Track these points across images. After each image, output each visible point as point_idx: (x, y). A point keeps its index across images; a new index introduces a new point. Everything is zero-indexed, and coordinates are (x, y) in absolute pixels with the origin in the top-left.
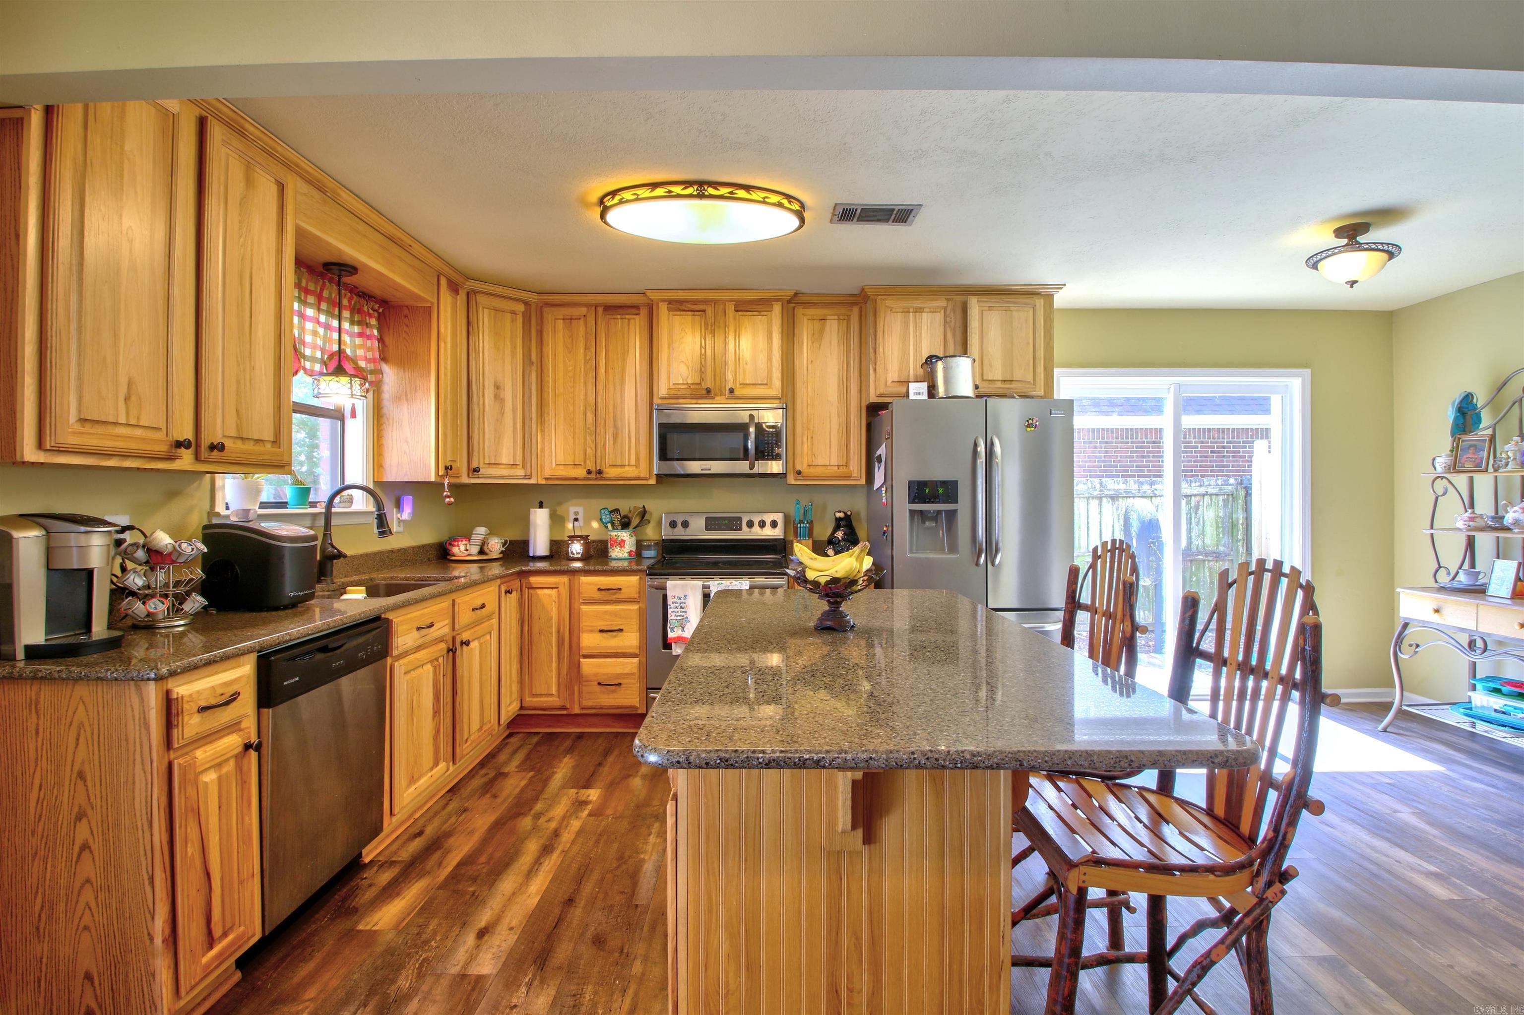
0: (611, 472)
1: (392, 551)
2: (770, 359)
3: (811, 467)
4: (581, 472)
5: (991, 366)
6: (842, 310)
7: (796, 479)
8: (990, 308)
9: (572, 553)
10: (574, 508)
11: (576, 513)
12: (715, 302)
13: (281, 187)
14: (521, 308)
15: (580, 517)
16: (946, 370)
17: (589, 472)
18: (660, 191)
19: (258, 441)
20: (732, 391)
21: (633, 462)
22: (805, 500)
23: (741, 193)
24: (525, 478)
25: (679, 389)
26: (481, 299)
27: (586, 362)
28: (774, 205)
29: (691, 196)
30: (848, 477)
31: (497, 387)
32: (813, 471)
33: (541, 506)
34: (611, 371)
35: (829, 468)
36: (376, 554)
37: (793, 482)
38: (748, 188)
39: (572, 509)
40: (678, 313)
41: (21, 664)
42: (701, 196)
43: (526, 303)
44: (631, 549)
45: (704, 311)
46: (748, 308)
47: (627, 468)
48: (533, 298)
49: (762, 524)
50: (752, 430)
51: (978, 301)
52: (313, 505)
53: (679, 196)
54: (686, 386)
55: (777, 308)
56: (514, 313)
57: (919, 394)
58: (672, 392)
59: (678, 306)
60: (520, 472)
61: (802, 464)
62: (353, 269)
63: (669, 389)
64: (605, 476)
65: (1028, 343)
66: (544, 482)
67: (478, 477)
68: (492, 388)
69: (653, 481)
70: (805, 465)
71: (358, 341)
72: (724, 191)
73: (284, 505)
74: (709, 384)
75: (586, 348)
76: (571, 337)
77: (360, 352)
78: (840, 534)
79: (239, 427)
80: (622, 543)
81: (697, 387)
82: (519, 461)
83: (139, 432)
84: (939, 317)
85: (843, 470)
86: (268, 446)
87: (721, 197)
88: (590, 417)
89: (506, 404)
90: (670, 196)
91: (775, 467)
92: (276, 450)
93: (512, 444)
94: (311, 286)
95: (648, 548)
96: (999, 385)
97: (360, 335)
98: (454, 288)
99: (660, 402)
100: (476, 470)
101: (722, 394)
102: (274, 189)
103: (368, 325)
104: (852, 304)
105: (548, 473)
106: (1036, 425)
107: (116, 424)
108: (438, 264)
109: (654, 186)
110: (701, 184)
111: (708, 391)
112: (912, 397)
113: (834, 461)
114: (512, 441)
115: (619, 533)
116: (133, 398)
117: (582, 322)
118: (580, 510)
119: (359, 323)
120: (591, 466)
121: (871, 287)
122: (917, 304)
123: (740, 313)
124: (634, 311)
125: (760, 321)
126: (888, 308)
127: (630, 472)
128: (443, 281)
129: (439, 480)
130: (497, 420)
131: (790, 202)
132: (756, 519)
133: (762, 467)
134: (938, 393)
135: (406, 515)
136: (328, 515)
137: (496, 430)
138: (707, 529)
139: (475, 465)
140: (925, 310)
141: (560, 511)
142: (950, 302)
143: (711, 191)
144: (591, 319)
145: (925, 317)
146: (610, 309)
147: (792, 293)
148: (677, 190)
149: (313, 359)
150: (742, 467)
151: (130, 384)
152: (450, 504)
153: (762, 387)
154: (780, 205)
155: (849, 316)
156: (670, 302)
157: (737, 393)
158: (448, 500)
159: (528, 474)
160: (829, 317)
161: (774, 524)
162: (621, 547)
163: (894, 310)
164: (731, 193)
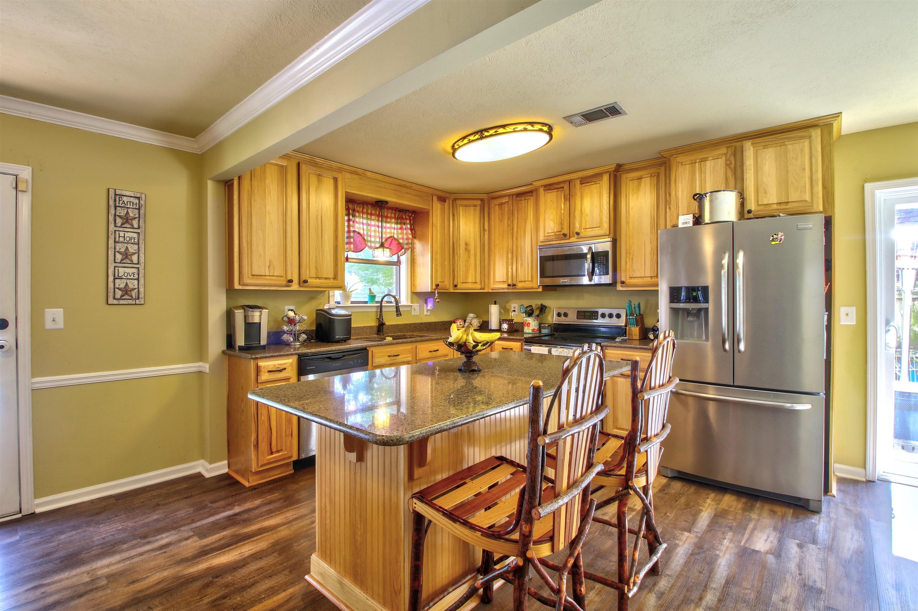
0: (520, 285)
1: (422, 323)
2: (601, 211)
3: (632, 279)
5: (766, 192)
6: (654, 170)
7: (622, 286)
8: (765, 147)
9: (503, 329)
10: (514, 305)
11: (514, 307)
12: (570, 182)
13: (336, 180)
14: (479, 203)
15: (516, 309)
17: (509, 285)
18: (466, 141)
19: (326, 278)
20: (578, 234)
21: (530, 279)
23: (501, 130)
24: (481, 289)
25: (549, 236)
26: (458, 202)
27: (508, 226)
28: (521, 131)
29: (478, 139)
31: (466, 244)
33: (495, 304)
34: (519, 230)
35: (644, 278)
36: (411, 324)
37: (621, 289)
38: (504, 126)
39: (513, 305)
40: (550, 191)
41: (237, 351)
42: (482, 138)
43: (482, 200)
44: (534, 328)
45: (563, 188)
46: (588, 181)
47: (527, 282)
48: (485, 196)
51: (752, 144)
52: (377, 302)
53: (473, 141)
54: (553, 234)
55: (606, 178)
56: (475, 206)
57: (686, 223)
58: (546, 238)
59: (549, 187)
60: (478, 286)
61: (626, 276)
62: (387, 202)
63: (545, 236)
64: (517, 287)
65: (804, 169)
66: (491, 291)
67: (458, 289)
68: (464, 245)
69: (540, 290)
70: (628, 277)
71: (400, 231)
72: (492, 132)
73: (366, 302)
75: (509, 219)
76: (502, 214)
77: (400, 236)
79: (317, 274)
80: (528, 325)
81: (559, 233)
82: (478, 280)
83: (274, 278)
84: (721, 162)
86: (332, 280)
87: (491, 135)
89: (471, 252)
90: (470, 142)
92: (335, 281)
93: (474, 272)
94: (373, 212)
95: (545, 328)
96: (775, 207)
97: (401, 228)
98: (442, 199)
99: (541, 244)
100: (456, 286)
101: (574, 236)
102: (332, 181)
103: (404, 224)
104: (661, 165)
106: (781, 239)
107: (265, 276)
108: (431, 191)
109: (464, 138)
110: (481, 131)
111: (565, 235)
112: (680, 225)
113: (648, 274)
114: (474, 271)
115: (527, 319)
116: (271, 266)
117: (506, 205)
118: (516, 305)
119: (400, 223)
121: (665, 151)
122: (702, 155)
123: (584, 185)
124: (530, 194)
125: (594, 188)
126: (679, 163)
127: (528, 285)
128: (435, 198)
129: (433, 291)
130: (467, 261)
131: (532, 126)
134: (704, 220)
135: (430, 306)
136: (381, 307)
137: (466, 266)
138: (577, 318)
139: (456, 283)
140: (710, 159)
142: (730, 149)
143: (486, 134)
144: (511, 202)
145: (709, 164)
146: (519, 195)
147: (614, 166)
148: (472, 138)
149: (375, 242)
151: (270, 262)
152: (438, 302)
153: (597, 229)
154: (525, 130)
155: (658, 173)
156: (545, 186)
157: (581, 235)
158: (437, 300)
159: (483, 287)
160: (644, 176)
162: (528, 327)
163: (684, 164)
164: (496, 132)
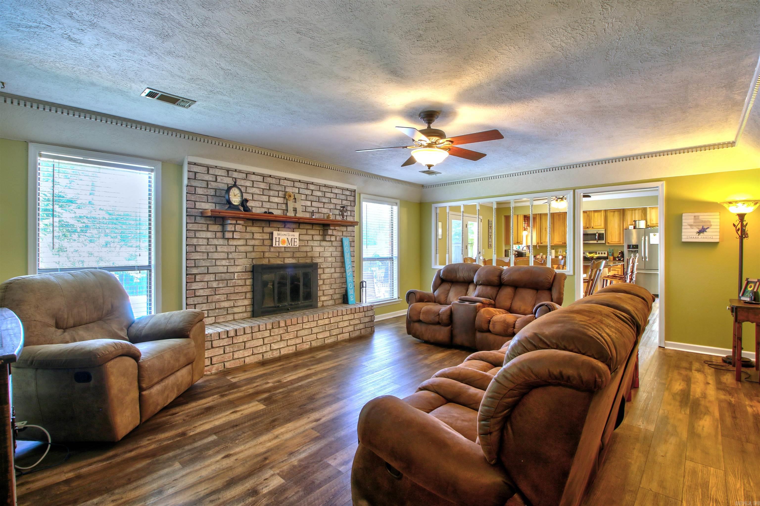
4: (561, 243)
16: (638, 223)
22: (611, 249)
30: (620, 244)
32: (612, 242)
49: (602, 253)
50: (597, 234)
74: (588, 226)
78: (620, 256)
85: (619, 242)
88: (563, 233)
91: (604, 242)
105: (555, 243)
120: (563, 242)
132: (600, 252)
133: (599, 242)
141: (557, 250)
150: (595, 242)
161: (605, 253)
